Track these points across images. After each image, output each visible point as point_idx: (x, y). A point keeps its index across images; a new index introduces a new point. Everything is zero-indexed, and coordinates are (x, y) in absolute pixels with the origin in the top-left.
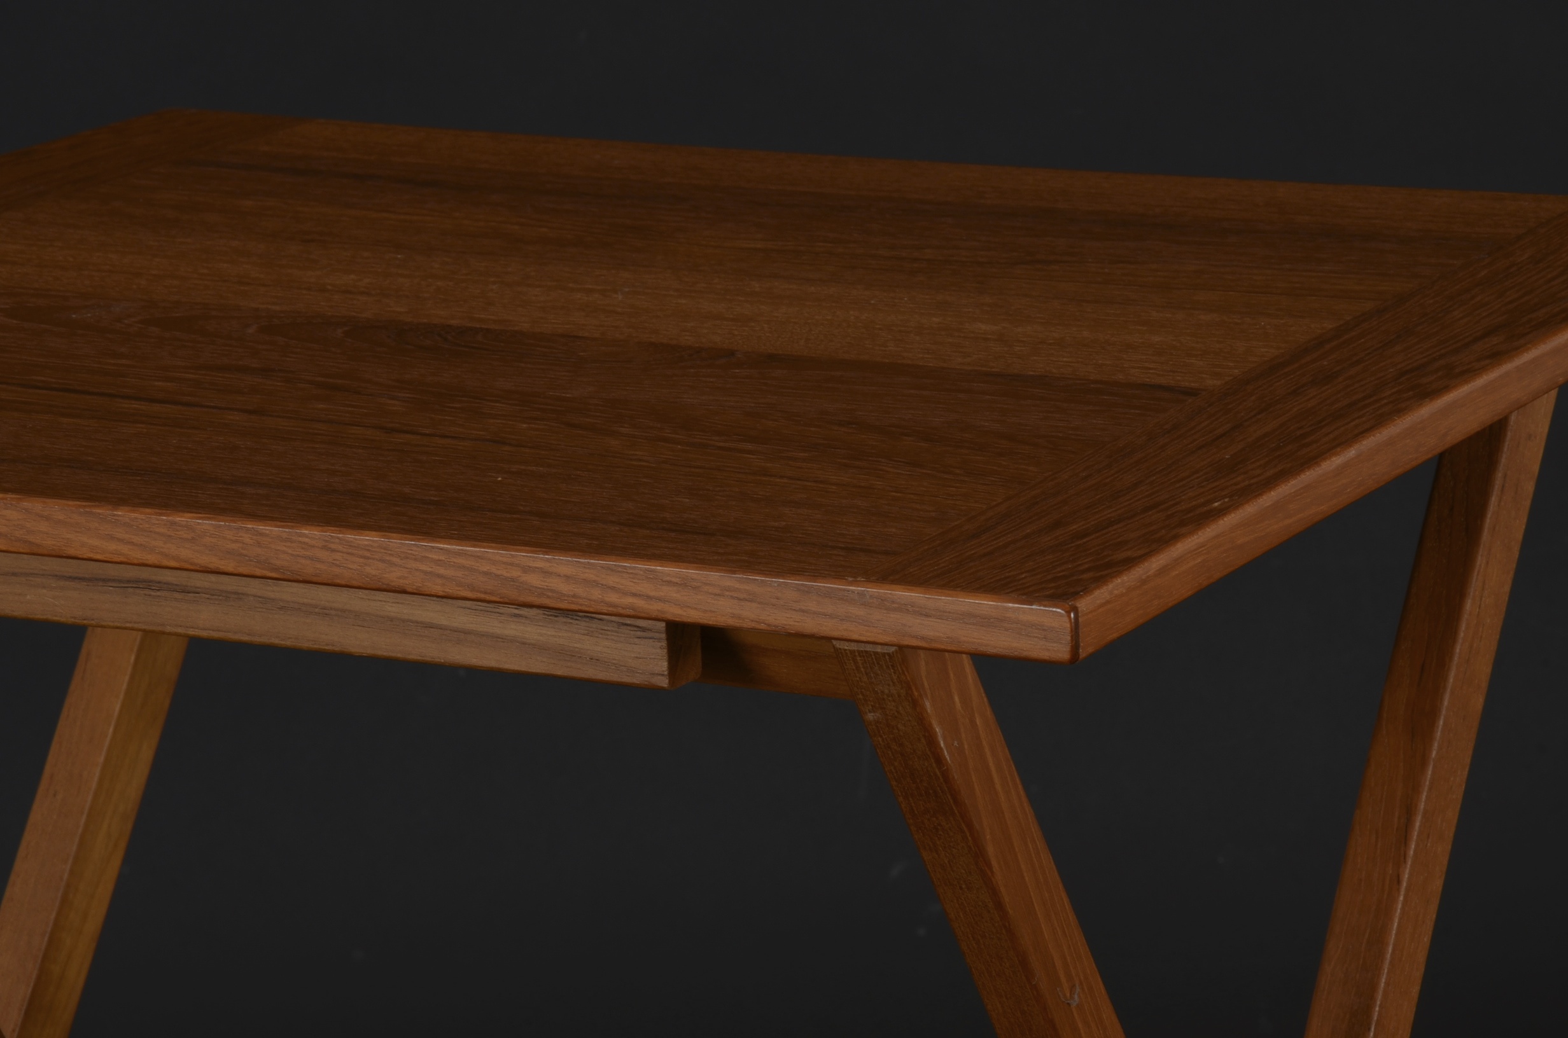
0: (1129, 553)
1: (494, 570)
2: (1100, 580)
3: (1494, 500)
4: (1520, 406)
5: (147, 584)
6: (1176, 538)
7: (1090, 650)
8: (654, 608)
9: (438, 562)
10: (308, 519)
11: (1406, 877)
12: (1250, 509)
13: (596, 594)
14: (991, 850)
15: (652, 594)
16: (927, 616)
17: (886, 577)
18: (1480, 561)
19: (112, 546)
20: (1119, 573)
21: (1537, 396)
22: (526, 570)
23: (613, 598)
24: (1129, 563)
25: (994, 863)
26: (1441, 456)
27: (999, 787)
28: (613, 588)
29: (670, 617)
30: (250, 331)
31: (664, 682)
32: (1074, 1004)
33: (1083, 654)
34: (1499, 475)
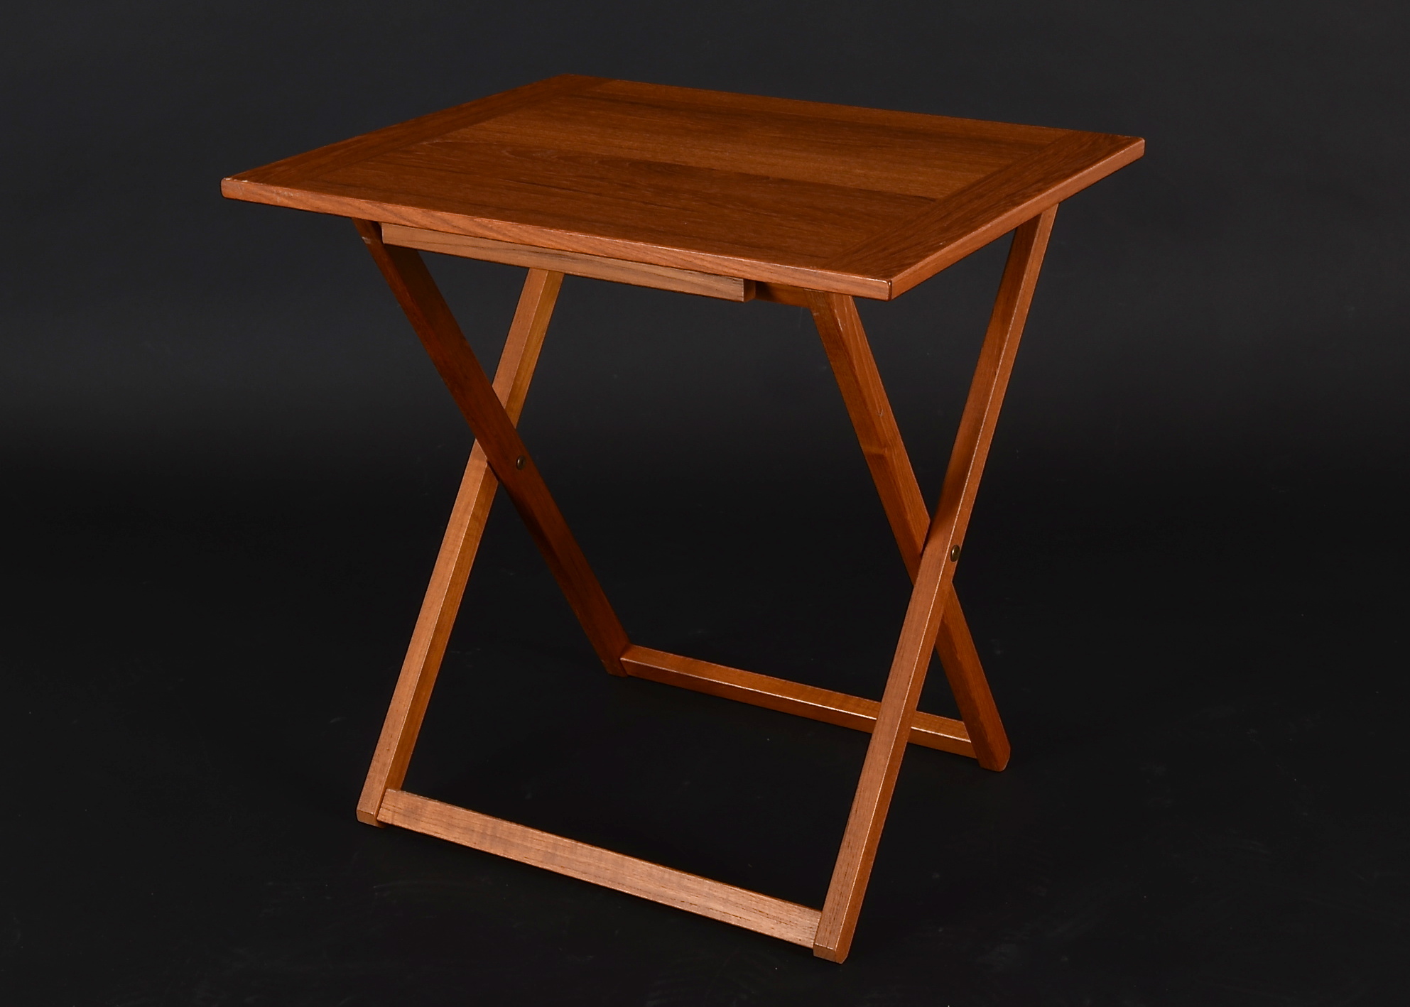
0: (910, 261)
1: (684, 258)
2: (900, 271)
3: (1036, 239)
4: (1048, 208)
5: (561, 256)
6: (927, 256)
7: (895, 296)
8: (741, 274)
9: (664, 254)
10: (618, 237)
11: (997, 373)
12: (953, 246)
13: (720, 268)
14: (855, 362)
15: (740, 269)
16: (838, 281)
17: (823, 267)
18: (1030, 261)
19: (549, 243)
20: (907, 269)
21: (1053, 205)
22: (696, 258)
23: (726, 270)
24: (910, 265)
25: (856, 367)
26: (1017, 228)
27: (859, 340)
28: (726, 267)
29: (748, 276)
30: (596, 163)
31: (743, 300)
32: (881, 416)
33: (893, 298)
34: (1038, 230)
